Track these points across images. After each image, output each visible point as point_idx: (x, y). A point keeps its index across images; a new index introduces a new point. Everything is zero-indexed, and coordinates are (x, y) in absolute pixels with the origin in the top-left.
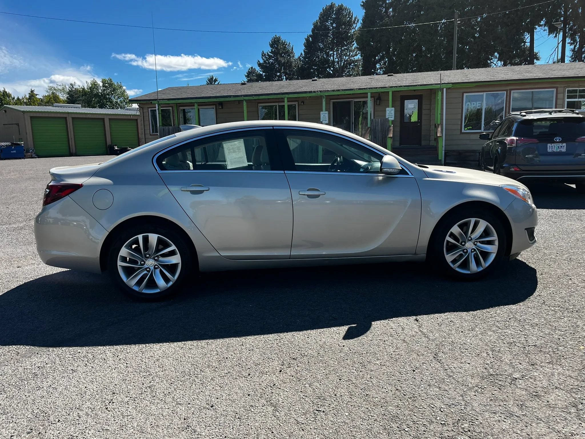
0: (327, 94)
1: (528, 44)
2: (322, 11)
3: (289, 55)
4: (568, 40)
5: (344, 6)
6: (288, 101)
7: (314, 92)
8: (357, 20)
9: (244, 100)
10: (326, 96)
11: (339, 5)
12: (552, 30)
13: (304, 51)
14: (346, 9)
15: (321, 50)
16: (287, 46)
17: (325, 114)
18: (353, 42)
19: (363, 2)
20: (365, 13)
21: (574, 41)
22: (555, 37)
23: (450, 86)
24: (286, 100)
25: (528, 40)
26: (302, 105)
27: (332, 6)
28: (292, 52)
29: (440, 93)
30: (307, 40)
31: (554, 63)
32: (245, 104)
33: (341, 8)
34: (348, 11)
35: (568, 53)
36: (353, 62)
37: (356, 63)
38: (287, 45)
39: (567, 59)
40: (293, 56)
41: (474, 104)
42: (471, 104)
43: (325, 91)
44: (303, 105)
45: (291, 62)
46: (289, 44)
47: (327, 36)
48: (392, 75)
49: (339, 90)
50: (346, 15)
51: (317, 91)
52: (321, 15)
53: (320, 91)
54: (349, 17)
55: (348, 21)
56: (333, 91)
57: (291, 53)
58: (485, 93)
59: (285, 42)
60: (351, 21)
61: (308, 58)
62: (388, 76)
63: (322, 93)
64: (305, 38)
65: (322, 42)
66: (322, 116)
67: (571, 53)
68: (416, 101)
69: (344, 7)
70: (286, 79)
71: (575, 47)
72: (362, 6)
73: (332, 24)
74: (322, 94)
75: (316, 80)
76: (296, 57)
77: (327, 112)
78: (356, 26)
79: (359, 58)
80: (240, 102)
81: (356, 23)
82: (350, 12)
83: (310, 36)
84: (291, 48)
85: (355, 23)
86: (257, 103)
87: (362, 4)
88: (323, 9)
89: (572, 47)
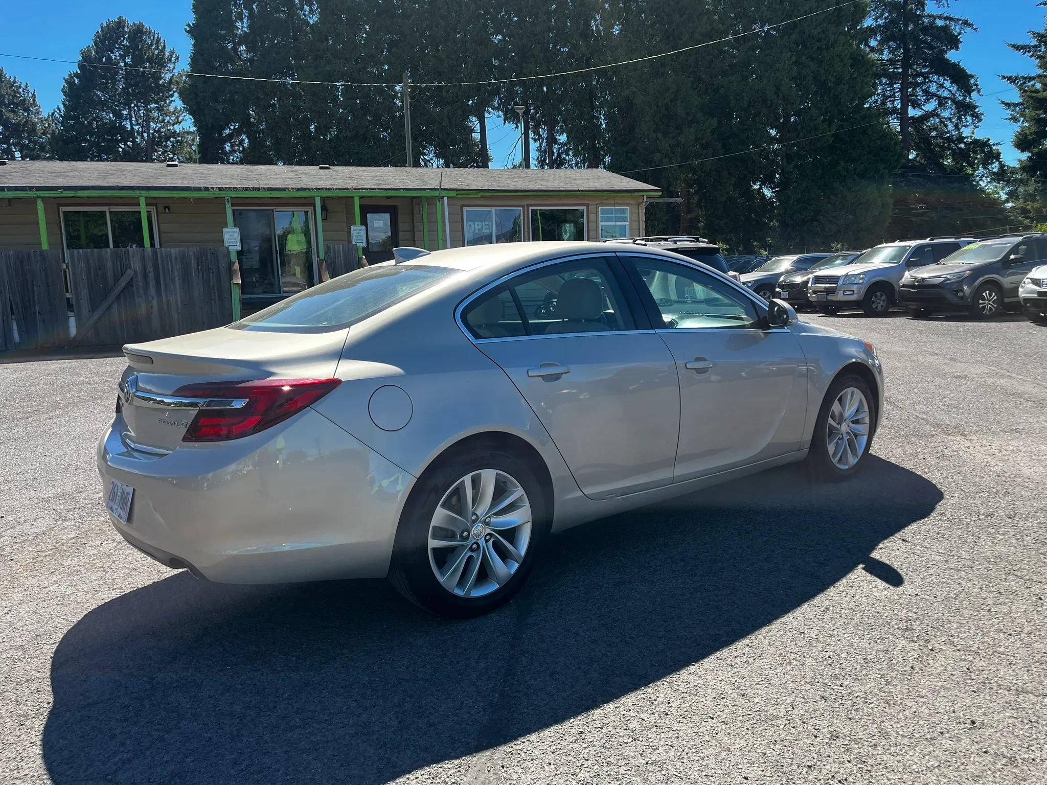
0: (234, 196)
1: (477, 136)
2: (100, 30)
3: (26, 110)
4: (531, 135)
5: (147, 26)
6: (147, 205)
7: (207, 189)
8: (174, 56)
9: (39, 197)
10: (231, 198)
11: (134, 24)
12: (511, 116)
13: (64, 104)
14: (150, 33)
15: (103, 105)
16: (21, 90)
17: (233, 232)
18: (172, 96)
19: (189, 25)
20: (194, 46)
21: (539, 138)
22: (516, 128)
23: (454, 194)
24: (142, 202)
25: (478, 128)
26: (166, 213)
27: (120, 24)
28: (34, 104)
29: (439, 204)
30: (70, 83)
31: (514, 167)
32: (40, 205)
33: (138, 32)
34: (154, 37)
35: (534, 154)
36: (174, 134)
37: (180, 138)
38: (20, 87)
39: (533, 162)
40: (38, 113)
41: (478, 225)
42: (474, 225)
43: (229, 188)
44: (169, 213)
45: (34, 125)
46: (27, 86)
47: (115, 81)
48: (328, 168)
49: (258, 189)
50: (152, 45)
51: (213, 188)
52: (97, 36)
53: (220, 189)
54: (157, 48)
55: (157, 56)
56: (246, 189)
57: (32, 105)
58: (494, 208)
59: (15, 82)
60: (163, 58)
61: (75, 118)
62: (321, 168)
63: (222, 192)
64: (64, 78)
65: (104, 89)
66: (226, 237)
67: (537, 154)
68: (387, 216)
69: (146, 28)
70: (23, 158)
71: (541, 144)
72: (188, 32)
73: (123, 57)
74: (223, 194)
75: (176, 166)
76: (44, 114)
77: (237, 229)
78: (174, 68)
79: (183, 129)
80: (32, 201)
81: (174, 63)
82: (158, 40)
83: (76, 75)
84: (30, 95)
85: (170, 62)
86: (56, 205)
87: (188, 29)
88: (102, 28)
89: (538, 144)
